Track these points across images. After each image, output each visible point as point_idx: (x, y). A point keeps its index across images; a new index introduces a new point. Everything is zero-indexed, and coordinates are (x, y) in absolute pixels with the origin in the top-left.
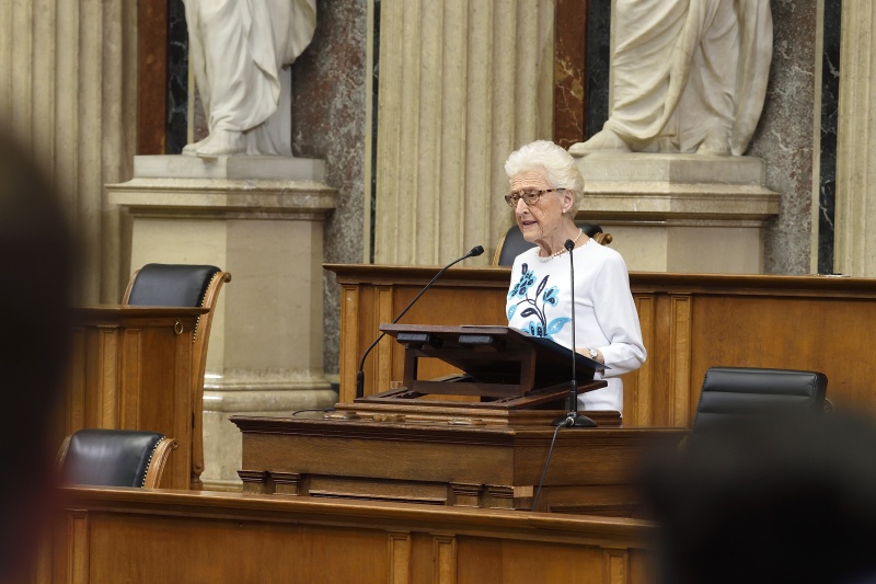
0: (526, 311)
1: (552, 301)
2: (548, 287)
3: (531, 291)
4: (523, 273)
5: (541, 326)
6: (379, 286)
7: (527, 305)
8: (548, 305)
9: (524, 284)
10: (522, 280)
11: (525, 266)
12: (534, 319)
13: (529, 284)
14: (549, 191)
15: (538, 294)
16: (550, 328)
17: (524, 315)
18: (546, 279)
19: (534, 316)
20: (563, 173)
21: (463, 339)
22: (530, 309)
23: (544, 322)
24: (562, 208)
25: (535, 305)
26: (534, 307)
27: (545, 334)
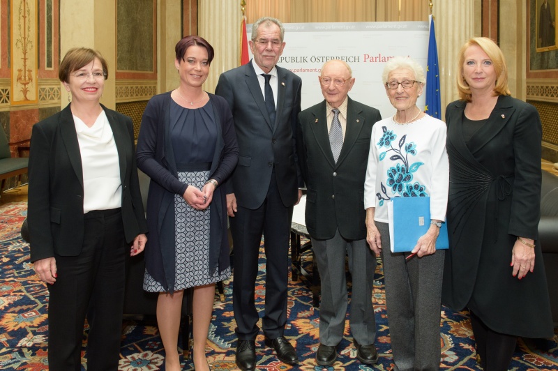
0: (393, 156)
1: (413, 152)
2: (407, 142)
3: (394, 144)
4: (384, 132)
5: (404, 167)
7: (393, 153)
8: (410, 154)
9: (387, 139)
10: (384, 136)
11: (384, 128)
12: (399, 162)
13: (391, 139)
15: (400, 146)
16: (411, 168)
17: (392, 158)
18: (404, 137)
22: (397, 156)
23: (406, 164)
25: (400, 153)
26: (399, 155)
27: (407, 172)
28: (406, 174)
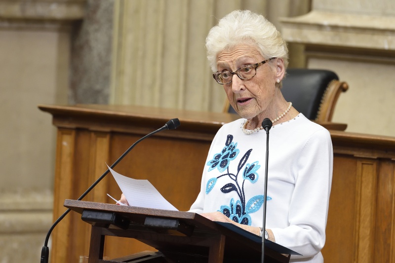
0: (227, 186)
1: (252, 177)
2: (250, 162)
3: (233, 164)
4: (227, 144)
5: (240, 204)
6: (96, 132)
7: (227, 180)
8: (248, 181)
9: (226, 156)
10: (224, 151)
11: (230, 138)
12: (234, 196)
13: (232, 156)
14: (264, 62)
15: (239, 169)
16: (249, 206)
17: (225, 190)
18: (248, 153)
19: (234, 193)
20: (270, 42)
21: (149, 222)
22: (230, 185)
23: (242, 200)
24: (276, 77)
25: (236, 180)
26: (234, 183)
27: (244, 213)
28: (242, 217)
